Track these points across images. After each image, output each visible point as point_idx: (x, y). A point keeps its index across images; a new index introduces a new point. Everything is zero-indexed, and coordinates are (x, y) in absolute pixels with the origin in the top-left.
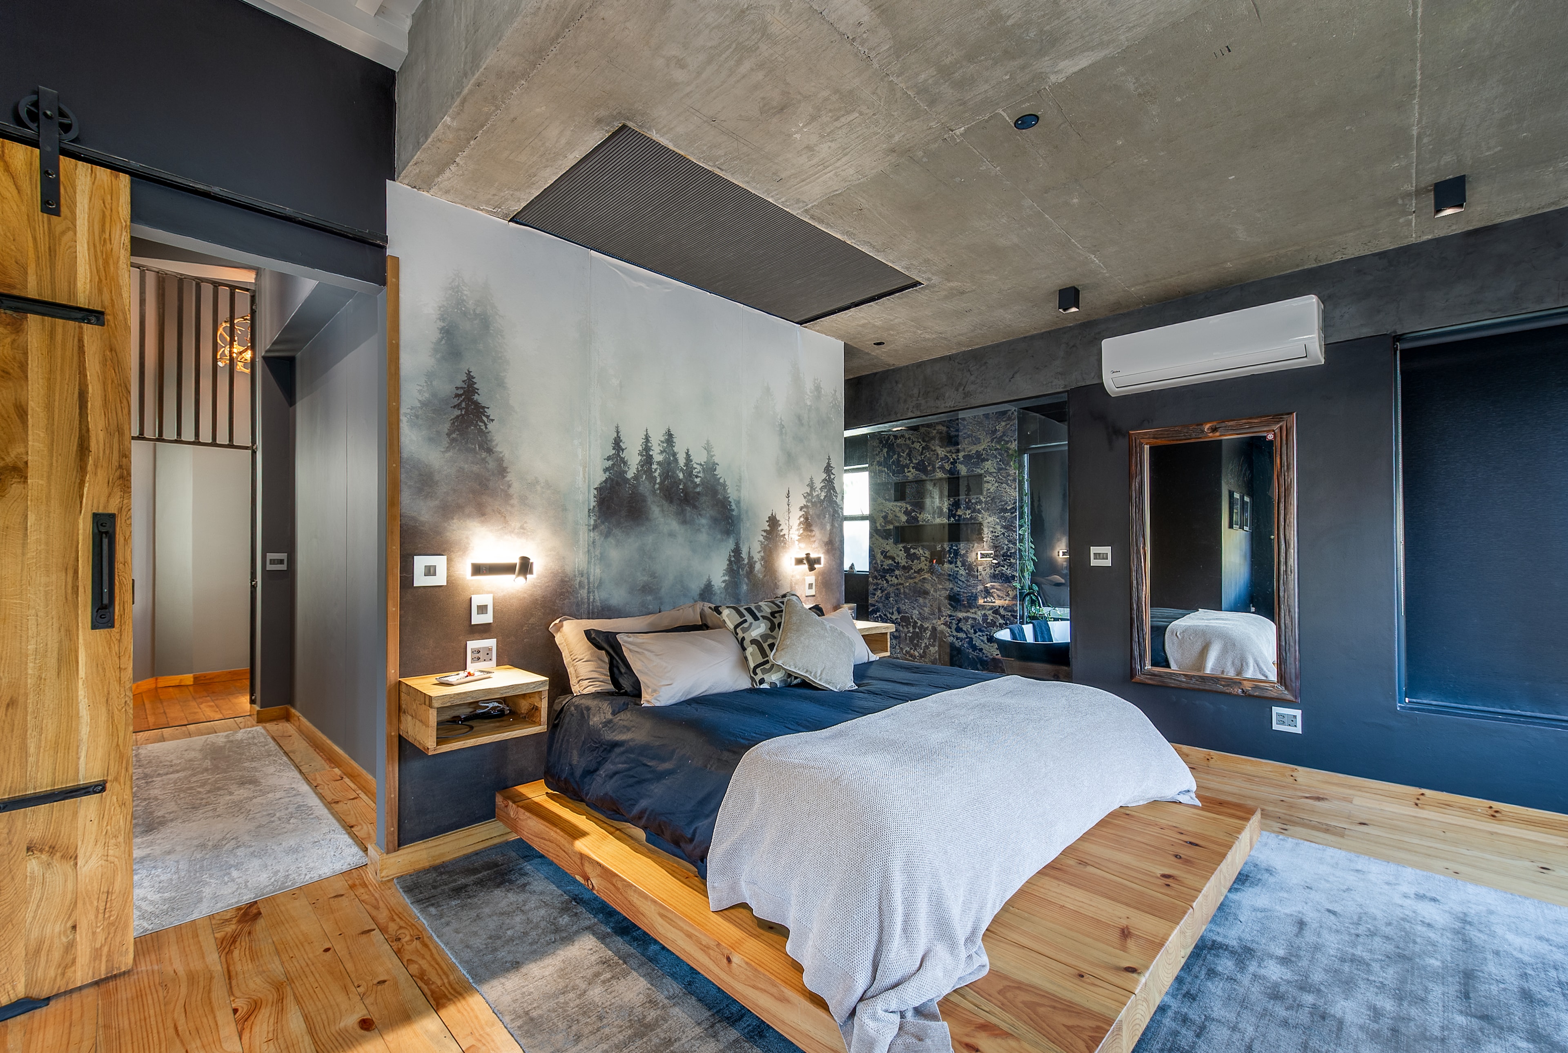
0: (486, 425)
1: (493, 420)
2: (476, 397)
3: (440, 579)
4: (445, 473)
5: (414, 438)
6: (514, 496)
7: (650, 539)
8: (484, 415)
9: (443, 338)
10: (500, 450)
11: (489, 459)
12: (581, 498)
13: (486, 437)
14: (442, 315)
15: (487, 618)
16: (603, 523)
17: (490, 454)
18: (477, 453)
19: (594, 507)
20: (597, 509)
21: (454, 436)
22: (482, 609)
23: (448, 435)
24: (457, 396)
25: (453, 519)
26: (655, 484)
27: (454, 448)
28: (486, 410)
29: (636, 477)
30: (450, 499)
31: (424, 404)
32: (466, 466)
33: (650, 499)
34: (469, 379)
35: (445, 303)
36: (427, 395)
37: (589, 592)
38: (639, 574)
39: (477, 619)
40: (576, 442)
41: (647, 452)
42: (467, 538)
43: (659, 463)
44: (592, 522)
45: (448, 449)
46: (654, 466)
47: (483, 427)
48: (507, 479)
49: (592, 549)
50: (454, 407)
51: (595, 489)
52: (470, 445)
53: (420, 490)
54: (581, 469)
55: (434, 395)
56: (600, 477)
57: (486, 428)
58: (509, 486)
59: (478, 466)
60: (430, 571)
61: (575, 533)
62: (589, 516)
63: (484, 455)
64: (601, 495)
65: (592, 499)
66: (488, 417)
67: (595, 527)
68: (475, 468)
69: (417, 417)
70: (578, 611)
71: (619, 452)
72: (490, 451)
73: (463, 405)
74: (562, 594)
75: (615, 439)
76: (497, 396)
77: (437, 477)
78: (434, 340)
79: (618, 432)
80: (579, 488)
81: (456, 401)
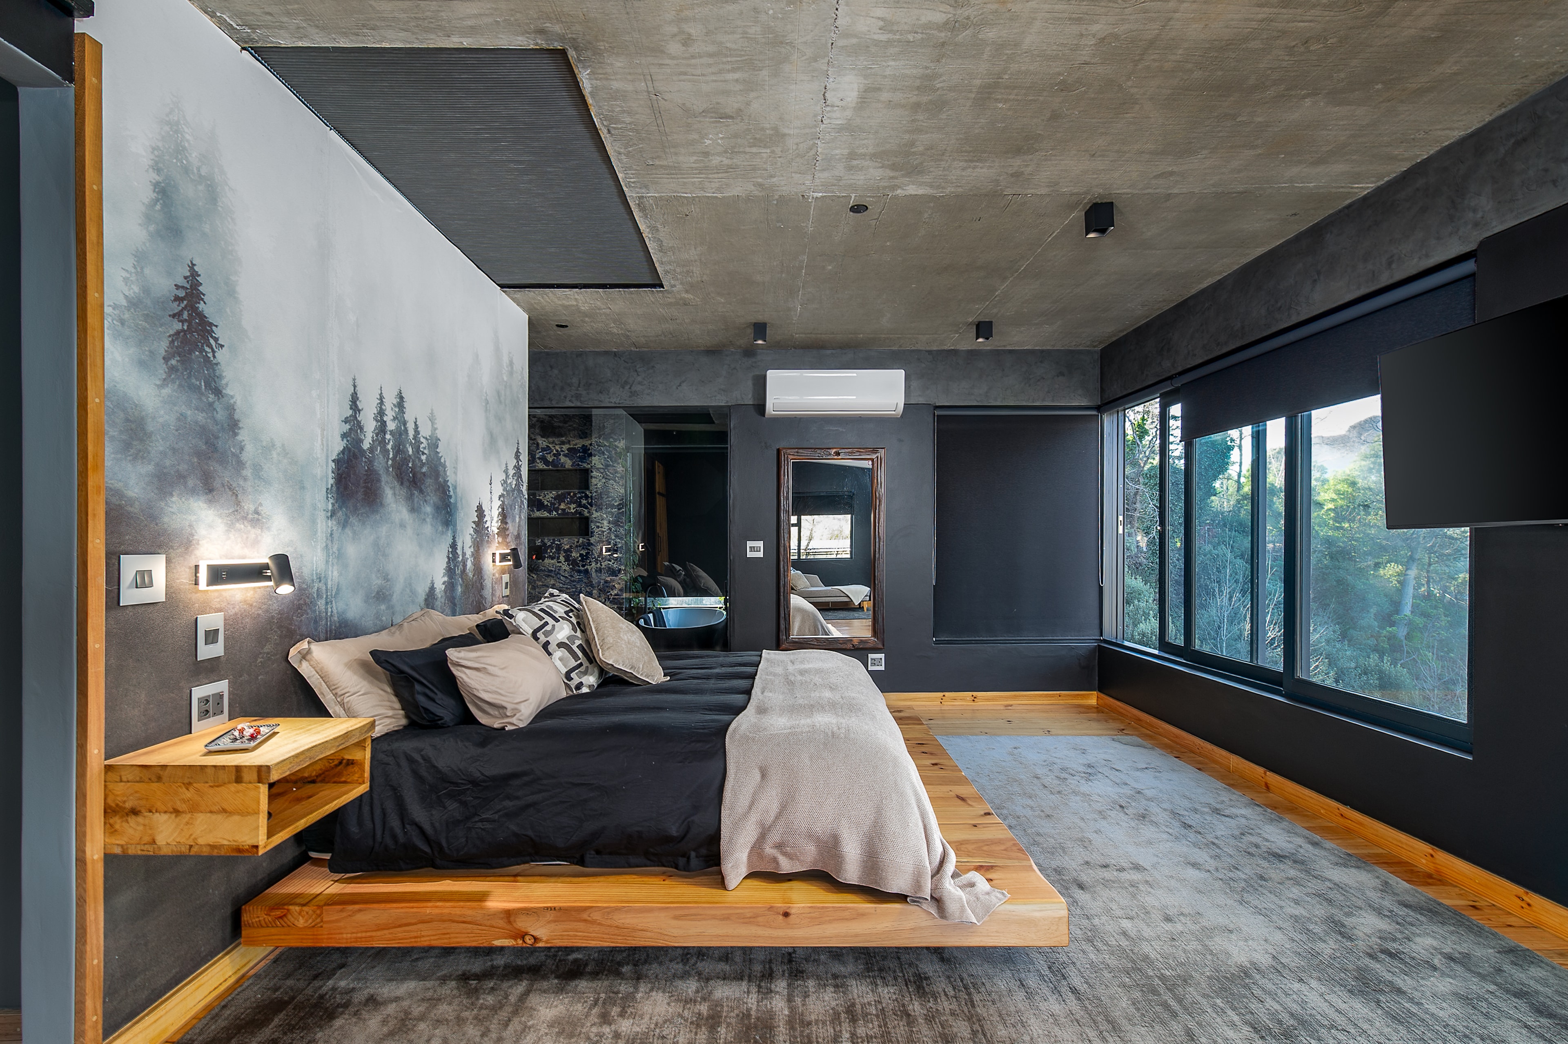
0: (213, 352)
1: (222, 346)
2: (201, 306)
3: (158, 592)
4: (161, 420)
5: (119, 358)
6: (247, 465)
7: (384, 530)
8: (212, 337)
9: (157, 200)
10: (231, 393)
11: (217, 405)
12: (319, 473)
13: (214, 370)
14: (157, 163)
15: (217, 650)
16: (340, 508)
17: (219, 399)
18: (202, 394)
19: (332, 486)
20: (334, 489)
21: (173, 362)
22: (212, 636)
23: (166, 359)
24: (177, 299)
25: (172, 495)
26: (388, 459)
27: (173, 381)
28: (214, 328)
29: (372, 449)
30: (168, 463)
31: (134, 304)
32: (189, 413)
33: (384, 478)
34: (192, 275)
35: (160, 144)
36: (136, 289)
37: (327, 603)
38: (374, 576)
39: (206, 652)
40: (314, 393)
41: (381, 417)
42: (190, 526)
43: (391, 432)
44: (330, 507)
45: (165, 383)
46: (388, 436)
47: (210, 355)
48: (239, 438)
49: (329, 543)
50: (174, 316)
51: (333, 461)
52: (194, 381)
53: (127, 446)
54: (319, 431)
55: (146, 290)
56: (338, 446)
57: (214, 357)
58: (242, 449)
59: (204, 414)
60: (144, 580)
61: (313, 521)
62: (327, 497)
63: (212, 398)
64: (339, 469)
65: (331, 475)
66: (216, 340)
67: (333, 514)
68: (201, 417)
69: (122, 322)
70: (316, 630)
71: (356, 413)
72: (218, 392)
73: (185, 315)
74: (299, 607)
75: (352, 396)
76: (228, 310)
77: (150, 427)
78: (146, 201)
79: (355, 386)
80: (317, 459)
81: (176, 307)
